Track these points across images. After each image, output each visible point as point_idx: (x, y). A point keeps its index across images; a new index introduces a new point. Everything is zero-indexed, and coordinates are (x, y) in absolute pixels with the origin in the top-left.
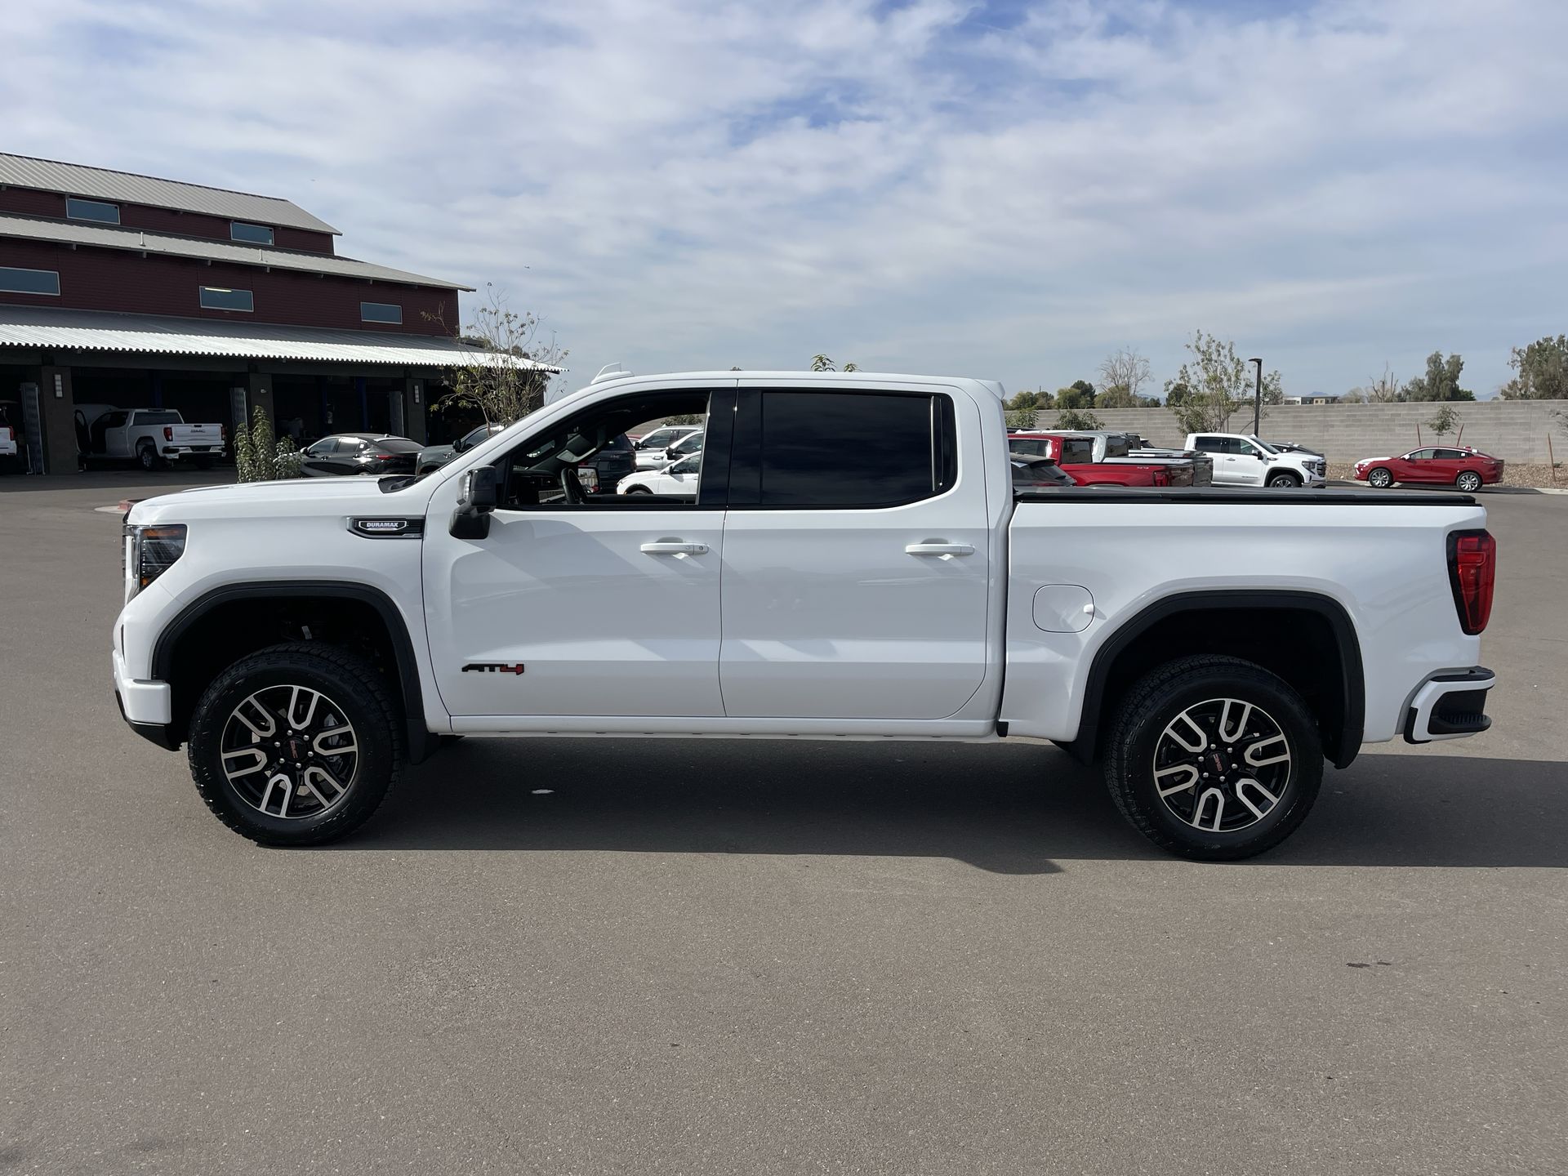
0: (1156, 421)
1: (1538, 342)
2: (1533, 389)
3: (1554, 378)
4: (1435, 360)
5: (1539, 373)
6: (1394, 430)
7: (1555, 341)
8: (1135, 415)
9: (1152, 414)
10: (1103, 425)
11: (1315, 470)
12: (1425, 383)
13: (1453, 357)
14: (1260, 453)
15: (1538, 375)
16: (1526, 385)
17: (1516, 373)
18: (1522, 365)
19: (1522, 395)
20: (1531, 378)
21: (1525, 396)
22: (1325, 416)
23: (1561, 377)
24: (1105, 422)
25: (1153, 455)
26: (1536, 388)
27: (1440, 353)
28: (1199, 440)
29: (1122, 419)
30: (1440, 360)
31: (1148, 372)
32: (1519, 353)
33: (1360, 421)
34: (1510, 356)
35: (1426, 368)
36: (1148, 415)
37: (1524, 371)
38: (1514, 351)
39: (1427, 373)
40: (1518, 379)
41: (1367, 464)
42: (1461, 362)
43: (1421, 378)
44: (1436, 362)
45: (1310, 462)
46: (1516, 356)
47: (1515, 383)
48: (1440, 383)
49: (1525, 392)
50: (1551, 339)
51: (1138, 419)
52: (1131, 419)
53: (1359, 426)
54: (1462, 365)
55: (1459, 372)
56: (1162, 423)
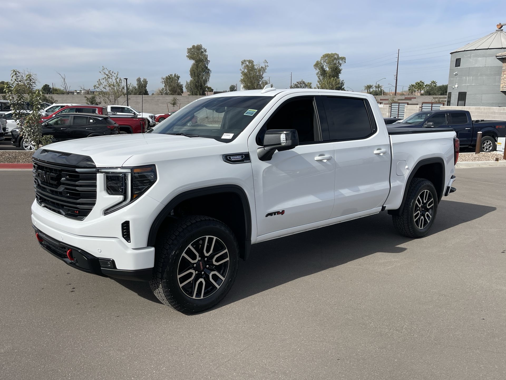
0: (76, 100)
1: (169, 76)
2: (168, 91)
3: (174, 88)
4: (139, 80)
5: (170, 86)
6: (159, 105)
7: (173, 76)
11: (153, 119)
12: (137, 88)
13: (144, 79)
14: (135, 112)
15: (170, 87)
16: (166, 90)
17: (163, 86)
18: (165, 83)
19: (166, 93)
20: (168, 87)
21: (166, 94)
22: (137, 99)
23: (176, 87)
25: (112, 114)
26: (170, 91)
27: (140, 78)
28: (112, 108)
30: (141, 80)
32: (164, 79)
33: (148, 101)
34: (161, 80)
35: (136, 83)
37: (165, 85)
38: (162, 78)
39: (137, 84)
40: (164, 88)
41: (158, 116)
42: (147, 81)
43: (135, 86)
44: (139, 81)
45: (151, 116)
46: (163, 80)
47: (163, 89)
48: (141, 88)
49: (166, 92)
50: (172, 75)
53: (148, 103)
54: (147, 82)
55: (147, 85)
56: (79, 101)
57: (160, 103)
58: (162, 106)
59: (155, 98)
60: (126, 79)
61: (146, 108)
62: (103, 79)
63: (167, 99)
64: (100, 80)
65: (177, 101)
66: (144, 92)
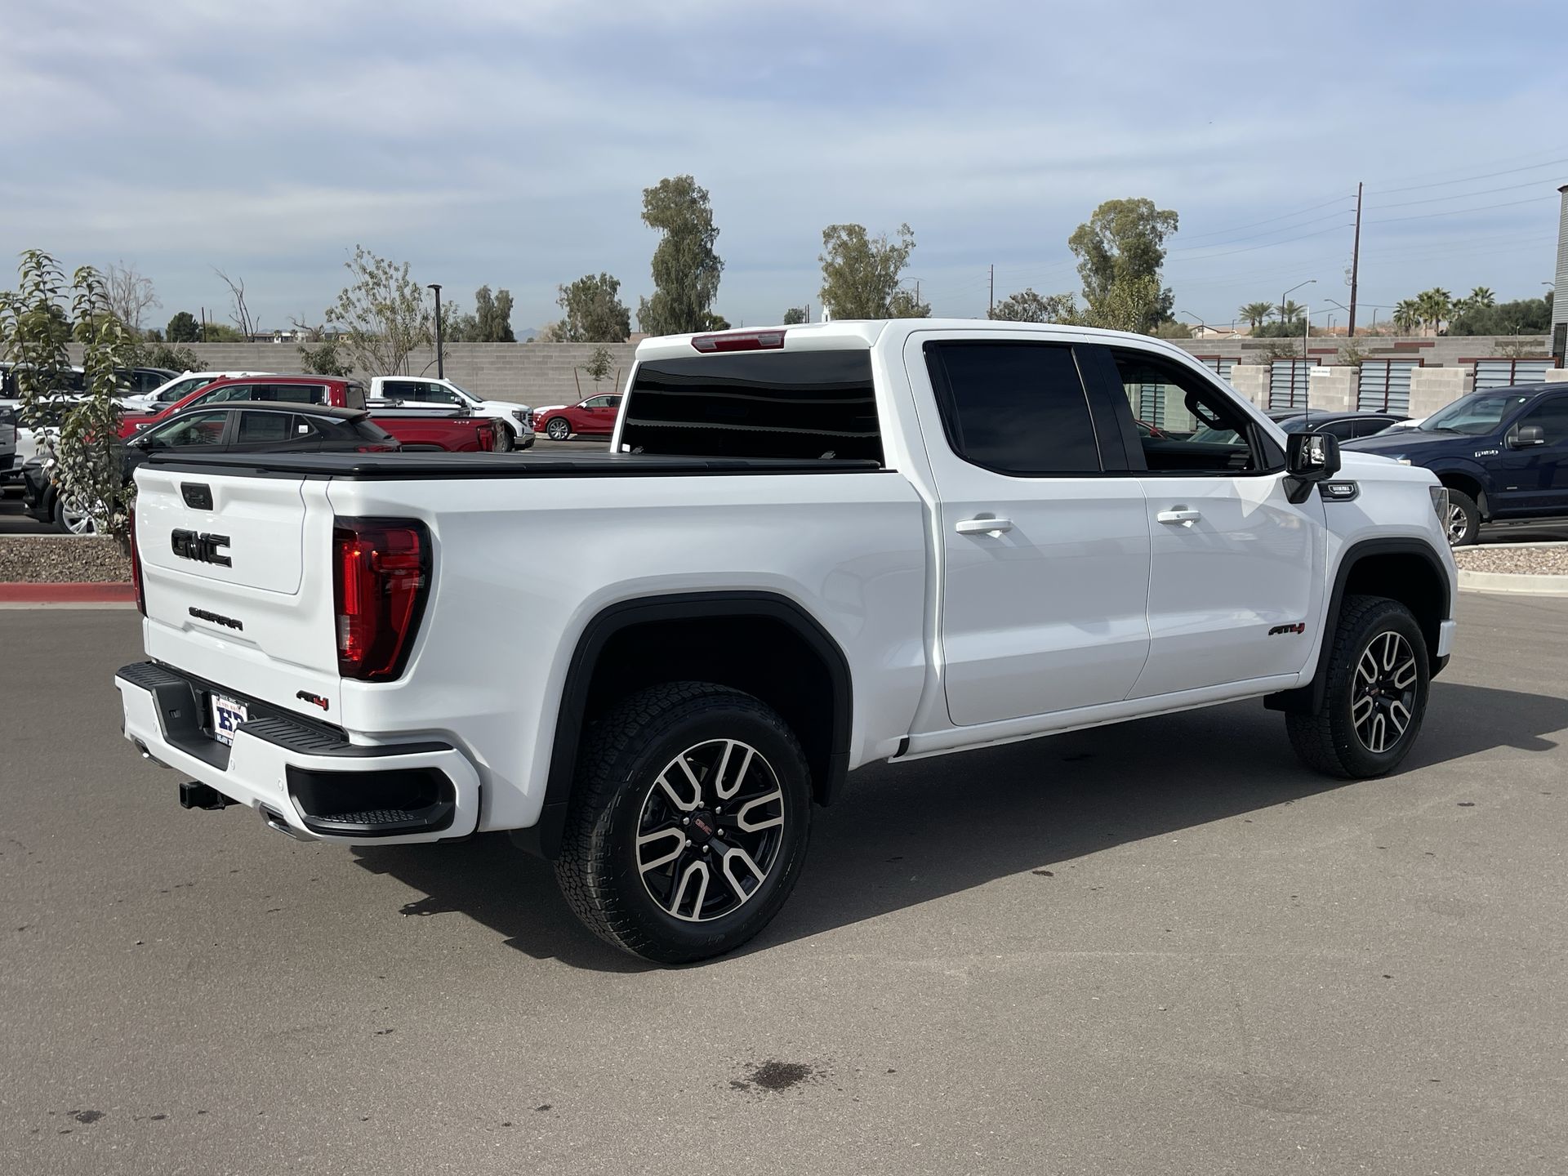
0: (271, 360)
1: (582, 280)
2: (581, 331)
3: (601, 320)
4: (483, 295)
5: (587, 313)
6: (547, 374)
7: (598, 280)
8: (241, 352)
9: (263, 351)
10: (206, 364)
11: (526, 421)
12: (477, 320)
13: (501, 292)
14: (463, 400)
15: (587, 316)
16: (574, 327)
17: (563, 313)
18: (569, 304)
19: (572, 337)
20: (579, 318)
21: (575, 339)
22: (473, 357)
23: (608, 318)
24: (207, 361)
25: (383, 405)
26: (585, 330)
27: (489, 287)
28: (386, 385)
29: (224, 357)
30: (489, 295)
31: (152, 295)
32: (565, 291)
33: (511, 363)
34: (558, 295)
35: (475, 304)
36: (259, 352)
37: (571, 311)
38: (561, 289)
39: (478, 310)
40: (567, 319)
41: (543, 413)
42: (510, 297)
43: (473, 315)
44: (485, 297)
45: (521, 412)
46: (563, 294)
47: (563, 323)
48: (492, 321)
49: (575, 334)
50: (594, 277)
51: (244, 358)
52: (237, 358)
53: (510, 369)
54: (511, 302)
55: (509, 310)
56: (279, 363)
57: (552, 369)
58: (559, 380)
59: (534, 351)
60: (437, 288)
61: (505, 386)
62: (359, 288)
63: (574, 357)
64: (346, 291)
65: (609, 360)
66: (501, 334)
